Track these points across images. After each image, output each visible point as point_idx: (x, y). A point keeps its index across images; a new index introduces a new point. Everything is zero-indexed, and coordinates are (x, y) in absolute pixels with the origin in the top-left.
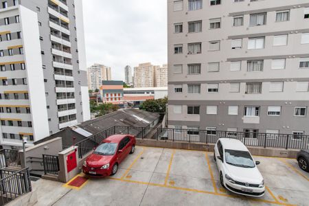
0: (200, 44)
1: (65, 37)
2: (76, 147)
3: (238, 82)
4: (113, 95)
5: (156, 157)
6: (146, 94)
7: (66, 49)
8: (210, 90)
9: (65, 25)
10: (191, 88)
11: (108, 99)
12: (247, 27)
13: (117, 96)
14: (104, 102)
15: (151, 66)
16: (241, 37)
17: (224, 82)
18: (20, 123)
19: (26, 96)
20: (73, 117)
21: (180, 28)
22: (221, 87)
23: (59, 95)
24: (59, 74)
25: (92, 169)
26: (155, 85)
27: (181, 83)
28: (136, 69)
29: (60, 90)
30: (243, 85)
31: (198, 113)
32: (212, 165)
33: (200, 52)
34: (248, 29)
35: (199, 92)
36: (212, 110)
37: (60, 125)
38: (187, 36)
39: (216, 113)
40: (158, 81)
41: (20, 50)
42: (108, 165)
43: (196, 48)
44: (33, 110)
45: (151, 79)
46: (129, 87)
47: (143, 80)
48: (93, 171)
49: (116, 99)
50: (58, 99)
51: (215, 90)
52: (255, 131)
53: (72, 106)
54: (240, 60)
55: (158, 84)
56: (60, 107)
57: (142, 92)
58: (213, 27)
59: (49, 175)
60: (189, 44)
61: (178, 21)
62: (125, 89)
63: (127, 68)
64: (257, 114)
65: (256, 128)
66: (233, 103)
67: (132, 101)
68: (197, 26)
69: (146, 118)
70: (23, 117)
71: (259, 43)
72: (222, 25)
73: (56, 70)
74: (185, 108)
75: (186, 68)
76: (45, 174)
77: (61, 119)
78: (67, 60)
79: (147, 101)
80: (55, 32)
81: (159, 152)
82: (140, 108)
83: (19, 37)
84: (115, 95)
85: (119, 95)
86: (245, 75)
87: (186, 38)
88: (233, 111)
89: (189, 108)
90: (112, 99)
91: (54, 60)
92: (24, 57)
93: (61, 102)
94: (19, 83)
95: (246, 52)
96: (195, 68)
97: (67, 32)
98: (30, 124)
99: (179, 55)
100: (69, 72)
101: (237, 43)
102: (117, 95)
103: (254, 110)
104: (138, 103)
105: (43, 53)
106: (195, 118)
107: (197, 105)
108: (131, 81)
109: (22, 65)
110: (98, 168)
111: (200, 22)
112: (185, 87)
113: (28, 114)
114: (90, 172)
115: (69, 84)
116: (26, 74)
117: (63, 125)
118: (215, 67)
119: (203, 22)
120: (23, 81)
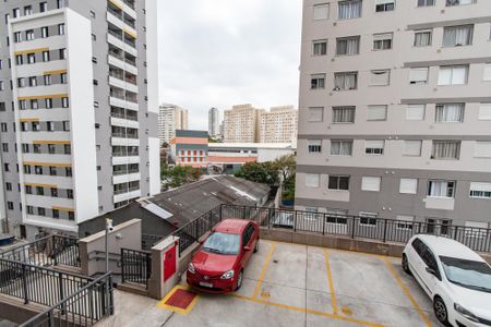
0: (355, 74)
1: (130, 59)
2: (177, 238)
3: (420, 139)
4: (192, 153)
5: (299, 261)
6: (242, 154)
7: (130, 77)
8: (368, 151)
9: (130, 40)
10: (336, 146)
11: (183, 159)
12: (437, 49)
13: (198, 155)
14: (177, 163)
15: (252, 109)
16: (427, 65)
17: (394, 138)
18: (54, 192)
19: (67, 149)
20: (134, 185)
21: (321, 47)
22: (389, 146)
23: (116, 150)
24: (118, 117)
25: (206, 278)
26: (256, 140)
27: (320, 137)
28: (227, 113)
29: (117, 141)
30: (428, 145)
31: (347, 189)
32: (405, 281)
33: (355, 88)
34: (439, 51)
35: (350, 153)
36: (371, 185)
37: (115, 197)
38: (333, 60)
39: (378, 190)
40: (262, 133)
41: (62, 77)
42: (232, 272)
43: (348, 81)
44: (76, 171)
45: (251, 130)
46: (215, 141)
47: (238, 132)
48: (209, 281)
49: (195, 159)
50: (114, 155)
51: (378, 151)
52: (445, 222)
53: (134, 168)
54: (423, 102)
55: (262, 138)
56: (117, 169)
57: (237, 150)
58: (379, 48)
59: (130, 284)
60: (337, 74)
61: (319, 37)
62: (210, 145)
63: (212, 112)
64: (450, 194)
65: (448, 217)
66: (409, 174)
67: (220, 164)
68: (351, 46)
69: (250, 191)
70: (60, 182)
71: (458, 75)
72: (394, 44)
73: (114, 110)
74: (325, 178)
75: (329, 113)
76: (123, 282)
77: (118, 188)
78: (130, 96)
79: (248, 164)
80: (115, 51)
81: (301, 252)
82: (237, 176)
83: (62, 57)
84: (195, 153)
85: (201, 153)
86: (431, 127)
87: (331, 64)
88: (408, 187)
89: (331, 178)
90: (189, 159)
91: (111, 95)
92: (68, 89)
93: (118, 160)
94: (57, 129)
95: (435, 90)
96: (345, 113)
97: (133, 51)
98: (70, 194)
99: (318, 91)
100: (132, 114)
101: (419, 74)
102: (198, 153)
103: (444, 187)
104: (230, 166)
105: (95, 83)
106: (342, 196)
107: (344, 174)
108: (217, 131)
109: (64, 101)
110: (215, 277)
111: (357, 39)
112: (326, 145)
113: (69, 178)
114: (201, 284)
115: (132, 132)
116: (69, 115)
117: (119, 198)
118: (379, 113)
119: (362, 38)
120: (65, 126)
